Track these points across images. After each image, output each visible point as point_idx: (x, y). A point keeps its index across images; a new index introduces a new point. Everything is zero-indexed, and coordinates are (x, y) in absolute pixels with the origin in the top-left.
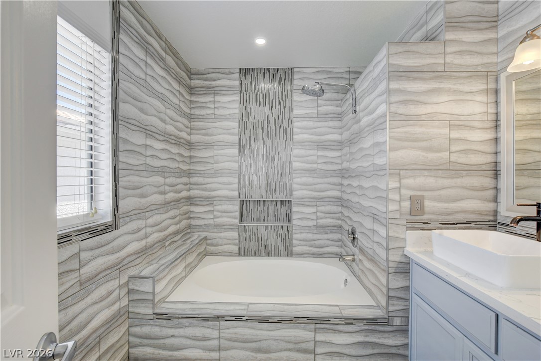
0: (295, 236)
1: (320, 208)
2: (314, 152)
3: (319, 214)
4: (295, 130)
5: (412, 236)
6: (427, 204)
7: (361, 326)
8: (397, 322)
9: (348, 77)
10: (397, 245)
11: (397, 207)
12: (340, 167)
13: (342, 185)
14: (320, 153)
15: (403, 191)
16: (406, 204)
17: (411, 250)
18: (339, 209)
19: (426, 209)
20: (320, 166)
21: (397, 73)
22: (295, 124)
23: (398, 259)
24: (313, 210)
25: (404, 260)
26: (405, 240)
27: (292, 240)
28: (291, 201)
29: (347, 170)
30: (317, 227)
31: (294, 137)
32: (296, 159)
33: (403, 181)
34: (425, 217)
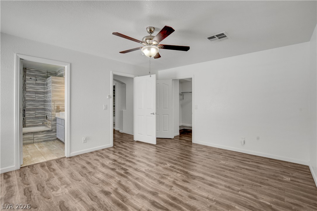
0: (26, 121)
1: (37, 112)
2: (35, 95)
3: (36, 113)
4: (26, 87)
5: (57, 113)
6: (60, 107)
7: (45, 132)
8: (54, 130)
9: (47, 73)
10: (54, 115)
11: (54, 108)
12: (44, 99)
13: (44, 104)
14: (36, 95)
15: (55, 105)
16: (56, 108)
17: (57, 116)
18: (44, 111)
19: (60, 108)
20: (36, 99)
21: (53, 82)
22: (27, 86)
23: (54, 118)
24: (34, 112)
25: (55, 118)
26: (55, 114)
27: (25, 122)
28: (25, 110)
29: (46, 100)
30: (35, 117)
31: (26, 90)
32: (27, 96)
33: (55, 103)
34: (60, 110)
